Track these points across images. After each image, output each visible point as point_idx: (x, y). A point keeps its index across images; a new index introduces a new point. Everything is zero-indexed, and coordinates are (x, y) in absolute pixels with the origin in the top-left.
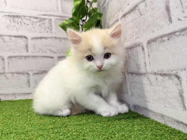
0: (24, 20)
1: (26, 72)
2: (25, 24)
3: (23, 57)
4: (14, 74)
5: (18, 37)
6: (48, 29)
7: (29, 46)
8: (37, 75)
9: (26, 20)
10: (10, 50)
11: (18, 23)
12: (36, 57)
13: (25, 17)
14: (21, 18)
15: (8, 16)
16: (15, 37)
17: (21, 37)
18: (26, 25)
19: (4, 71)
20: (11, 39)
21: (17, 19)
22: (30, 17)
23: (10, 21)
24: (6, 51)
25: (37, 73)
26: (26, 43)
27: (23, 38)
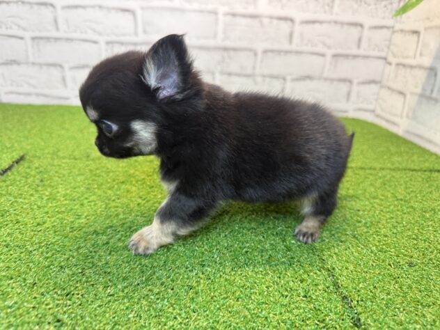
6: (327, 8)
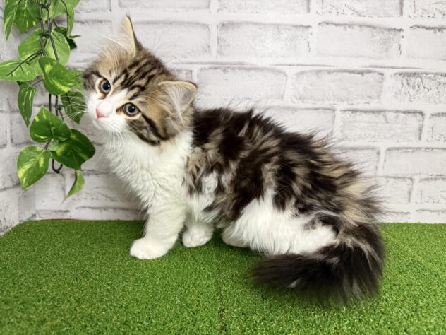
0: (424, 80)
1: (410, 176)
2: (425, 88)
3: (410, 150)
4: (389, 179)
5: (409, 112)
7: (425, 130)
8: (426, 182)
9: (428, 80)
10: (392, 136)
11: (414, 87)
12: (433, 149)
13: (427, 74)
14: (421, 78)
15: (400, 74)
16: (405, 112)
17: (414, 112)
18: (426, 90)
19: (376, 173)
20: (397, 117)
21: (413, 79)
22: (436, 74)
23: (402, 84)
24: (385, 138)
25: (427, 179)
26: (421, 123)
27: (418, 115)
